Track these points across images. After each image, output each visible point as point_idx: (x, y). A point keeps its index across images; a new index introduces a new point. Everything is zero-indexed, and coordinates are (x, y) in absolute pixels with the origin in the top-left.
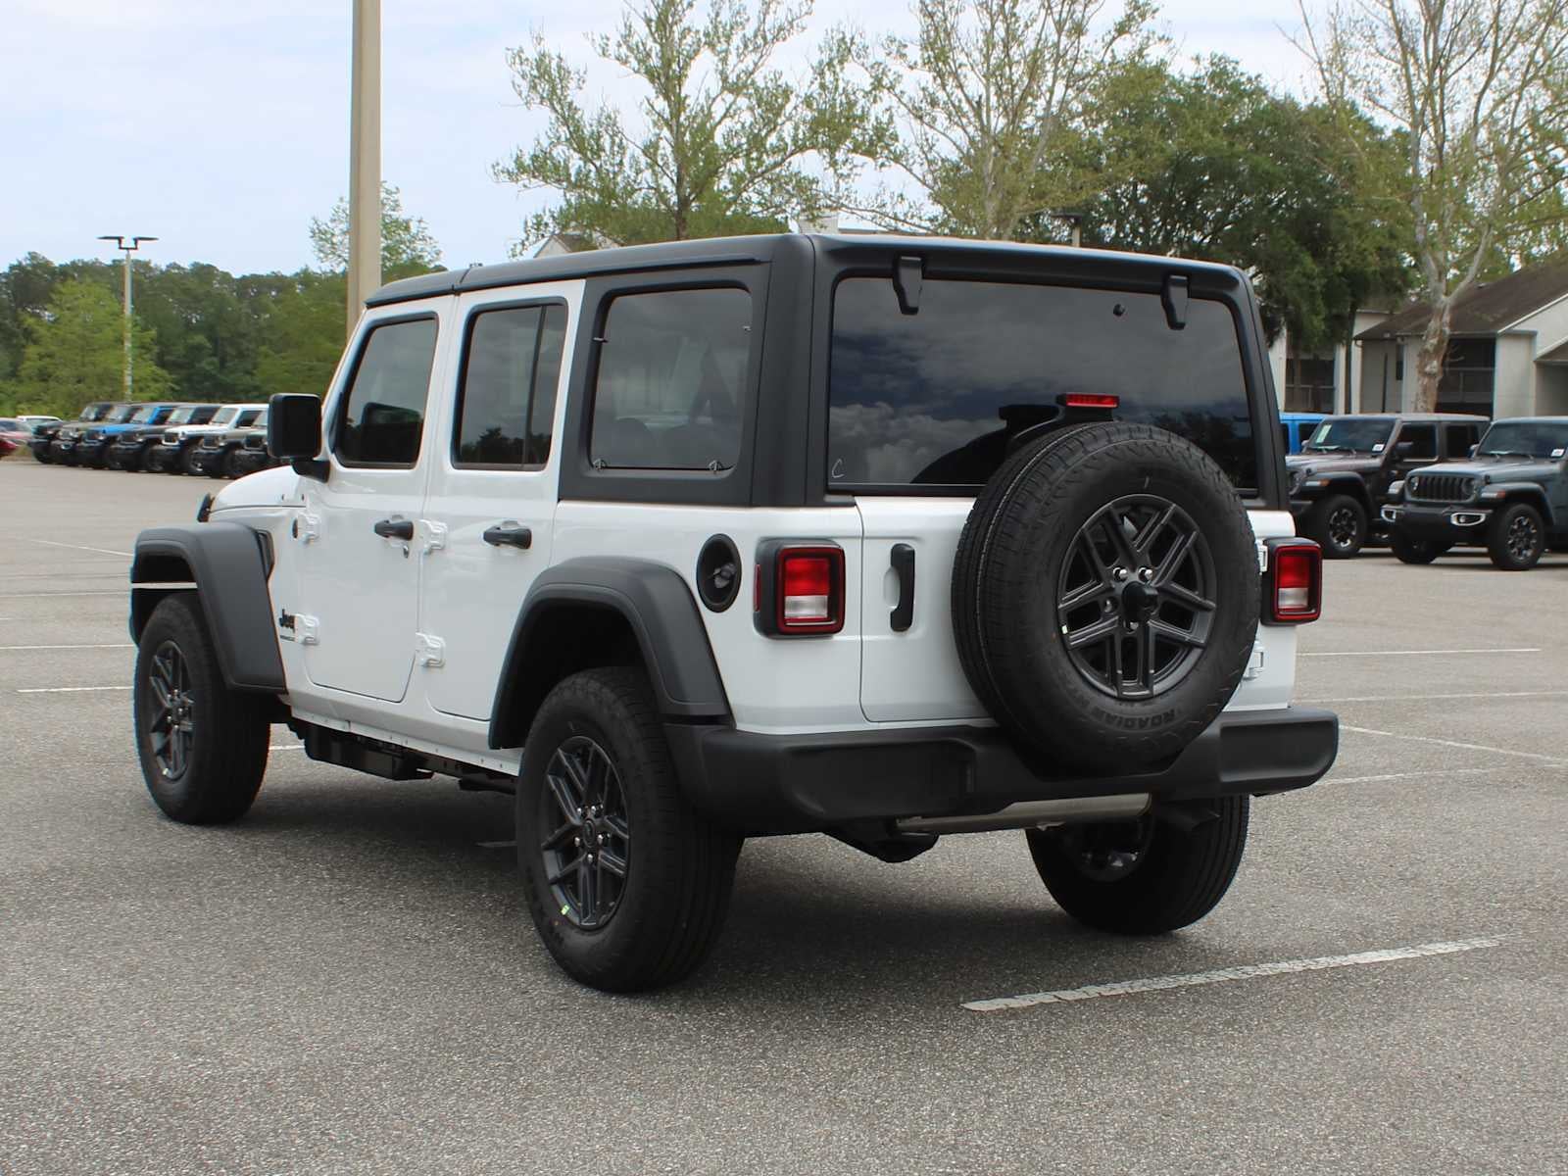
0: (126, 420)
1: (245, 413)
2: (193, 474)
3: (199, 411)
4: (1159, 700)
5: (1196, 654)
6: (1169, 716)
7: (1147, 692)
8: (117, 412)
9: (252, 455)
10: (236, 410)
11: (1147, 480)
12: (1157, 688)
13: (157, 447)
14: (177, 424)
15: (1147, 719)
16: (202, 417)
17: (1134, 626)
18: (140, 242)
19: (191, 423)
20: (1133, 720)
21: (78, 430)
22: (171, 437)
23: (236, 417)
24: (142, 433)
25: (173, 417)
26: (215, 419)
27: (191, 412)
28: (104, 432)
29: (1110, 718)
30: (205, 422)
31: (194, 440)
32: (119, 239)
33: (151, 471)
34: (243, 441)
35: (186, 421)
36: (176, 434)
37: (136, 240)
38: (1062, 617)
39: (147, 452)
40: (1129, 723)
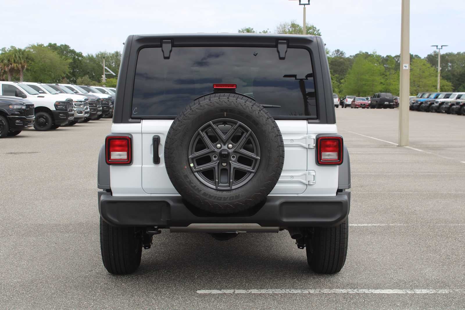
0: (428, 98)
1: (459, 95)
2: (442, 113)
3: (447, 95)
4: (234, 191)
5: (252, 175)
6: (237, 197)
7: (229, 188)
8: (426, 95)
9: (456, 108)
10: (456, 94)
11: (225, 113)
12: (233, 187)
13: (433, 105)
14: (440, 98)
15: (227, 197)
16: (447, 97)
17: (224, 164)
18: (443, 47)
19: (444, 98)
20: (221, 198)
21: (414, 100)
22: (437, 102)
23: (456, 96)
24: (430, 101)
25: (440, 97)
26: (451, 97)
27: (444, 95)
28: (420, 101)
29: (210, 196)
30: (448, 98)
31: (443, 103)
32: (437, 46)
33: (432, 112)
34: (455, 103)
35: (443, 98)
36: (438, 102)
37: (442, 46)
38: (190, 160)
39: (431, 107)
40: (220, 198)
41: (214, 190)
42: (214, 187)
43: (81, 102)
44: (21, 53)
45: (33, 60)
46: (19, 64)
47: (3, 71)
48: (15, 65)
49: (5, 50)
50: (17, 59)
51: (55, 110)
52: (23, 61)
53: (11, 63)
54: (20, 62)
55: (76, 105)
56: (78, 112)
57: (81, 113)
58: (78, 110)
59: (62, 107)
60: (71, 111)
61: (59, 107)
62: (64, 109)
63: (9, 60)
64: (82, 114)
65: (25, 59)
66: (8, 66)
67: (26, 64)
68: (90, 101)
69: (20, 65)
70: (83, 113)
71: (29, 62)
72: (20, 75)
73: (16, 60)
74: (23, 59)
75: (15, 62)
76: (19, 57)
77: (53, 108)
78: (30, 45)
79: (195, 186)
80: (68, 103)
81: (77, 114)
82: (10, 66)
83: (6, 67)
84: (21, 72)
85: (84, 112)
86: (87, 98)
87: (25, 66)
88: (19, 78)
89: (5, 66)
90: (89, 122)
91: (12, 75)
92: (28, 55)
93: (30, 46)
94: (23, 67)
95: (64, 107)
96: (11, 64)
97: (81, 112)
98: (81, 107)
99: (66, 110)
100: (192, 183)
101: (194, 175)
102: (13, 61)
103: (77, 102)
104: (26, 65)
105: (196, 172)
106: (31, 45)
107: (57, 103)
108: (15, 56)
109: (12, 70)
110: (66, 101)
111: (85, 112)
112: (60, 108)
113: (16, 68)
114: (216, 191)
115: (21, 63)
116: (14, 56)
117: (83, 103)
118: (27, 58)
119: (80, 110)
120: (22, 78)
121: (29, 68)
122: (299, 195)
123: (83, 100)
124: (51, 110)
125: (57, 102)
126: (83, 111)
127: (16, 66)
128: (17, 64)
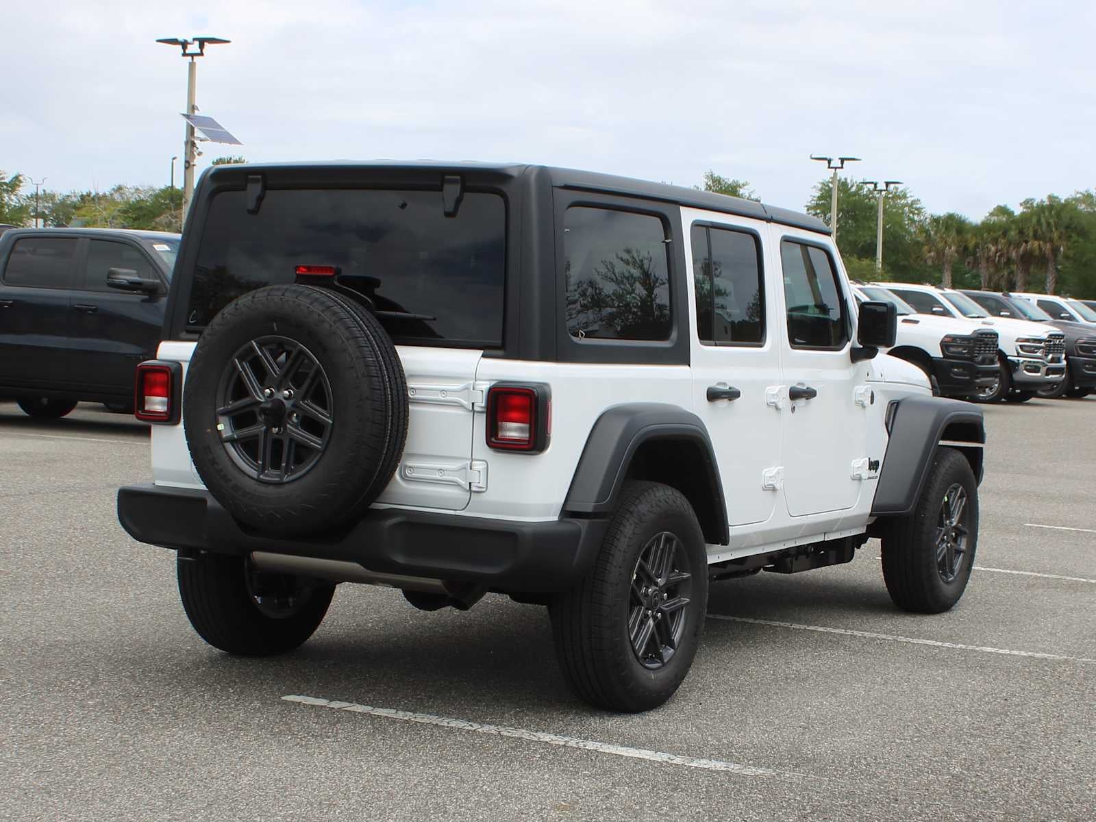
41: (254, 482)
42: (254, 473)
43: (1040, 341)
44: (1053, 213)
45: (1083, 233)
46: (1045, 242)
47: (1005, 260)
48: (1036, 244)
49: (1032, 204)
50: (1041, 228)
51: (942, 356)
52: (1056, 235)
53: (1026, 239)
54: (1050, 238)
55: (1026, 349)
56: (1028, 367)
57: (1036, 370)
58: (1030, 362)
59: (960, 349)
60: (987, 361)
61: (952, 349)
62: (966, 355)
63: (1021, 232)
64: (1039, 374)
65: (1063, 230)
66: (1018, 246)
67: (1065, 243)
68: (1084, 343)
69: (1048, 246)
70: (1041, 370)
71: (1071, 236)
72: (1046, 272)
73: (1039, 232)
74: (1057, 229)
75: (1036, 237)
76: (1049, 224)
77: (936, 352)
78: (1078, 193)
79: (221, 470)
80: (981, 341)
81: (1025, 372)
82: (1022, 247)
83: (1014, 249)
84: (1050, 264)
85: (1043, 370)
86: (1061, 333)
87: (1062, 249)
88: (1045, 279)
89: (1012, 248)
90: (1086, 397)
91: (1026, 271)
92: (1071, 219)
93: (1078, 196)
94: (1055, 251)
95: (965, 351)
96: (1027, 242)
97: (1036, 367)
98: (1038, 354)
99: (971, 359)
100: (217, 464)
101: (224, 447)
102: (1031, 234)
103: (1027, 340)
104: (1063, 245)
105: (227, 441)
106: (1080, 193)
107: (947, 339)
108: (1039, 221)
109: (1027, 259)
110: (973, 336)
111: (1048, 369)
112: (953, 352)
113: (1037, 252)
114: (258, 483)
115: (1051, 240)
116: (1034, 220)
117: (1043, 344)
118: (1067, 227)
119: (1034, 362)
120: (1051, 278)
121: (1071, 253)
122: (458, 513)
123: (1045, 336)
124: (932, 355)
125: (946, 336)
126: (1041, 366)
127: (1037, 248)
128: (1041, 242)
